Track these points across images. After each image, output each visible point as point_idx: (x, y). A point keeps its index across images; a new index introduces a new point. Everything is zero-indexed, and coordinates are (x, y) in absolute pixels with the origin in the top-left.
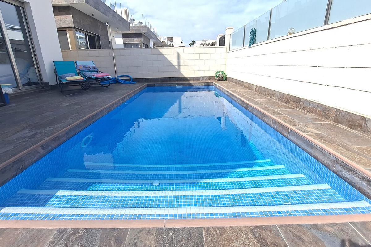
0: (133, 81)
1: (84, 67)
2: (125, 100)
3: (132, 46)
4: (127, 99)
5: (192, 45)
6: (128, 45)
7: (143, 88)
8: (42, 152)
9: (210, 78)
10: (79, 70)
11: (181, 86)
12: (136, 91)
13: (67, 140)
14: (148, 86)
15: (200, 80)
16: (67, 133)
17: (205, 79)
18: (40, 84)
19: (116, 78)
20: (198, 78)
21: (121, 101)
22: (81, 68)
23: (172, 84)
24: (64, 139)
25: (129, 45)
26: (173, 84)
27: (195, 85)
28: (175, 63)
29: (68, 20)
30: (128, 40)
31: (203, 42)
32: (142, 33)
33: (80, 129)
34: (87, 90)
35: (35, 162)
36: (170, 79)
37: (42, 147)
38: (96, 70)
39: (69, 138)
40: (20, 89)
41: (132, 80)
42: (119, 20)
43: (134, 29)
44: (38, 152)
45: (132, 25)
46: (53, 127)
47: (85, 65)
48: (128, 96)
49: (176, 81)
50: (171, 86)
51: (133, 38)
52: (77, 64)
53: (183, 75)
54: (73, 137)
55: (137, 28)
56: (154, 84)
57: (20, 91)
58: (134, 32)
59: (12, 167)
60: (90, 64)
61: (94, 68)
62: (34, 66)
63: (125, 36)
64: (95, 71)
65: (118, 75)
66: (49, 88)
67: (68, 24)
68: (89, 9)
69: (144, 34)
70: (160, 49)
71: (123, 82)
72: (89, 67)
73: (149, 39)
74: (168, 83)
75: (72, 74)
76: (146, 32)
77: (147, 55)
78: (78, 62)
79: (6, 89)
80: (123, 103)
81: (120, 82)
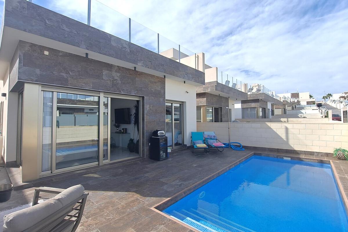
0: (242, 148)
2: (231, 168)
3: (249, 110)
4: (233, 167)
5: (327, 98)
6: (245, 109)
7: (249, 157)
9: (327, 155)
10: (205, 138)
11: (289, 159)
12: (243, 159)
14: (255, 154)
15: (314, 155)
16: (194, 188)
17: (320, 155)
18: (182, 145)
19: (229, 144)
20: (312, 153)
21: (228, 169)
22: (206, 137)
23: (279, 156)
24: (192, 190)
25: (247, 109)
27: (305, 160)
28: (284, 136)
29: (203, 101)
30: (246, 106)
31: (344, 95)
32: (259, 99)
34: (207, 153)
36: (278, 151)
38: (215, 138)
40: (173, 148)
41: (242, 146)
42: (239, 94)
43: (252, 96)
45: (250, 94)
46: (188, 182)
47: (209, 135)
48: (234, 164)
49: (285, 152)
50: (277, 158)
51: (250, 104)
52: (204, 134)
53: (292, 148)
55: (255, 95)
56: (261, 153)
57: (173, 149)
58: (252, 99)
60: (212, 134)
61: (214, 137)
62: (181, 134)
63: (243, 102)
65: (231, 142)
66: (187, 148)
67: (203, 103)
68: (217, 93)
69: (261, 99)
70: (269, 124)
71: (234, 148)
72: (211, 136)
73: (267, 102)
74: (276, 154)
75: (201, 141)
76: (264, 98)
77: (256, 128)
78: (205, 132)
79: (169, 150)
80: (229, 170)
81: (231, 148)
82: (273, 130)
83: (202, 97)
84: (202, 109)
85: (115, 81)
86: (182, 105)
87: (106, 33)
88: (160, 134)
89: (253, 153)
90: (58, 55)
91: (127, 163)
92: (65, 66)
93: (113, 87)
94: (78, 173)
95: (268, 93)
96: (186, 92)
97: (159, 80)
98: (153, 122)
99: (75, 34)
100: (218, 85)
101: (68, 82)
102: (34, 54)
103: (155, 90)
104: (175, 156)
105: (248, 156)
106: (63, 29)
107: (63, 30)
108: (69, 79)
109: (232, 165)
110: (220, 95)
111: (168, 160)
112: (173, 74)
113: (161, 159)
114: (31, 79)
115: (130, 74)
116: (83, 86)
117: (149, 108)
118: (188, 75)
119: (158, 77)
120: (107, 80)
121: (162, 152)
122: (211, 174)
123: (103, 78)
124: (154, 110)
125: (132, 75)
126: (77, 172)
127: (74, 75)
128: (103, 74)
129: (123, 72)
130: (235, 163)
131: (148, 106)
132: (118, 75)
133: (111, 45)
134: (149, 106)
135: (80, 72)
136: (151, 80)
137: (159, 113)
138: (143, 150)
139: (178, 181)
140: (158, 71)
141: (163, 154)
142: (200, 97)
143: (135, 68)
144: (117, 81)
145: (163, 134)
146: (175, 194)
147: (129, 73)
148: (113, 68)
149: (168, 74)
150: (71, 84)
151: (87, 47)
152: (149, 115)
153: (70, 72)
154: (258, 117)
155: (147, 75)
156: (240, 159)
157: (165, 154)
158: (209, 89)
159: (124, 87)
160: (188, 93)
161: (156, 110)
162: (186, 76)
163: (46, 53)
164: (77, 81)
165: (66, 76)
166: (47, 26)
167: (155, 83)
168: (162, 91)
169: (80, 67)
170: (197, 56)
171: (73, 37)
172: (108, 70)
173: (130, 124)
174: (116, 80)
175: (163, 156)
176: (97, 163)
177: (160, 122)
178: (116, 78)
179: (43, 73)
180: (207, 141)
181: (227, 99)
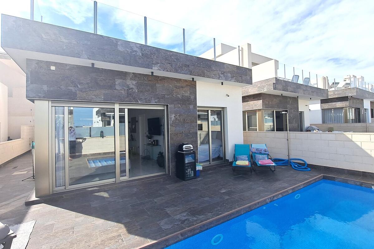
1: (257, 149)
2: (275, 198)
3: (333, 112)
4: (278, 197)
6: (327, 111)
7: (313, 182)
8: (181, 237)
13: (200, 232)
14: (324, 178)
16: (201, 227)
18: (224, 160)
19: (288, 161)
21: (269, 200)
22: (254, 150)
24: (198, 231)
25: (329, 111)
26: (365, 184)
29: (259, 104)
30: (326, 106)
32: (348, 97)
33: (213, 225)
35: (175, 243)
37: (182, 235)
38: (267, 153)
39: (202, 231)
40: (210, 164)
41: (306, 165)
42: (313, 92)
43: (337, 93)
44: (178, 237)
45: (334, 90)
46: (197, 218)
48: (281, 194)
51: (334, 103)
52: (252, 147)
54: (205, 231)
55: (341, 92)
56: (334, 178)
58: (337, 97)
59: (163, 243)
60: (262, 147)
61: (265, 151)
63: (323, 101)
64: (265, 154)
65: (291, 158)
66: (229, 164)
67: (258, 107)
68: (278, 92)
69: (352, 97)
70: (349, 135)
71: (294, 166)
72: (261, 150)
73: (362, 100)
74: (359, 180)
75: (245, 157)
76: (355, 94)
77: (329, 140)
78: (253, 145)
79: (199, 168)
80: (271, 202)
81: (291, 166)
82: (356, 144)
83: (256, 99)
84: (257, 114)
85: (130, 90)
86: (222, 111)
87: (111, 39)
88: (186, 148)
89: (321, 176)
90: (66, 69)
91: (148, 181)
92: (73, 80)
93: (128, 97)
94: (90, 191)
95: (364, 86)
96: (227, 95)
97: (187, 83)
98: (180, 134)
99: (75, 44)
100: (278, 83)
101: (76, 96)
102: (40, 71)
103: (182, 96)
104: (210, 174)
105: (311, 181)
106: (62, 40)
107: (61, 42)
108: (78, 92)
109: (278, 195)
110: (283, 95)
111: (196, 180)
112: (202, 75)
113: (186, 179)
114: (39, 96)
115: (149, 81)
116: (93, 98)
117: (174, 118)
118: (225, 74)
119: (186, 81)
120: (120, 90)
121: (190, 169)
122: (237, 208)
123: (115, 88)
124: (182, 120)
125: (151, 81)
126: (90, 189)
127: (83, 88)
128: (116, 83)
129: (139, 79)
130: (284, 192)
131: (173, 115)
132: (134, 82)
133: (118, 50)
134: (175, 115)
135: (90, 84)
136: (176, 84)
137: (188, 123)
138: (169, 167)
139: (185, 214)
140: (180, 73)
141: (190, 172)
142: (254, 99)
143: (152, 73)
144: (132, 90)
145: (191, 148)
146: (167, 235)
147: (148, 79)
148: (127, 76)
149: (195, 75)
150: (79, 97)
151: (89, 57)
152: (174, 126)
153: (78, 85)
154: (346, 121)
155: (171, 79)
156: (295, 186)
157: (193, 172)
158: (265, 89)
159: (142, 96)
160: (228, 96)
161: (184, 120)
162: (222, 75)
163: (53, 68)
164: (86, 94)
165: (74, 89)
166: (44, 40)
167: (182, 87)
168: (192, 97)
169: (90, 78)
170: (240, 49)
171: (73, 48)
172: (121, 78)
173: (160, 135)
174: (132, 88)
175: (190, 175)
176: (114, 180)
177: (190, 133)
178: (131, 86)
179: (50, 89)
180: (255, 156)
181: (296, 100)
